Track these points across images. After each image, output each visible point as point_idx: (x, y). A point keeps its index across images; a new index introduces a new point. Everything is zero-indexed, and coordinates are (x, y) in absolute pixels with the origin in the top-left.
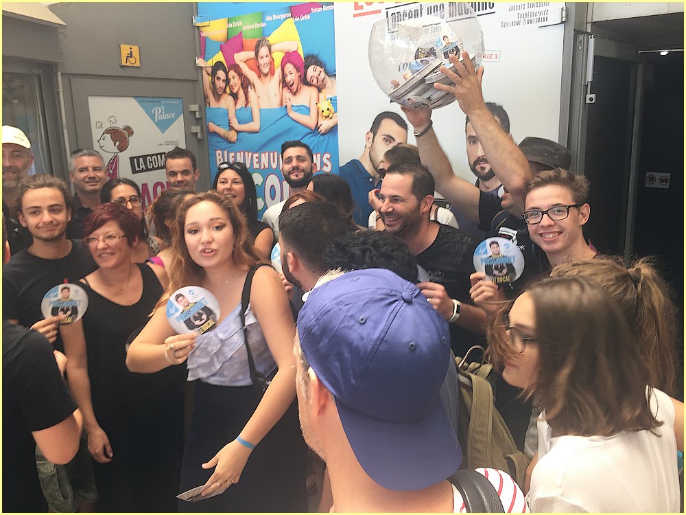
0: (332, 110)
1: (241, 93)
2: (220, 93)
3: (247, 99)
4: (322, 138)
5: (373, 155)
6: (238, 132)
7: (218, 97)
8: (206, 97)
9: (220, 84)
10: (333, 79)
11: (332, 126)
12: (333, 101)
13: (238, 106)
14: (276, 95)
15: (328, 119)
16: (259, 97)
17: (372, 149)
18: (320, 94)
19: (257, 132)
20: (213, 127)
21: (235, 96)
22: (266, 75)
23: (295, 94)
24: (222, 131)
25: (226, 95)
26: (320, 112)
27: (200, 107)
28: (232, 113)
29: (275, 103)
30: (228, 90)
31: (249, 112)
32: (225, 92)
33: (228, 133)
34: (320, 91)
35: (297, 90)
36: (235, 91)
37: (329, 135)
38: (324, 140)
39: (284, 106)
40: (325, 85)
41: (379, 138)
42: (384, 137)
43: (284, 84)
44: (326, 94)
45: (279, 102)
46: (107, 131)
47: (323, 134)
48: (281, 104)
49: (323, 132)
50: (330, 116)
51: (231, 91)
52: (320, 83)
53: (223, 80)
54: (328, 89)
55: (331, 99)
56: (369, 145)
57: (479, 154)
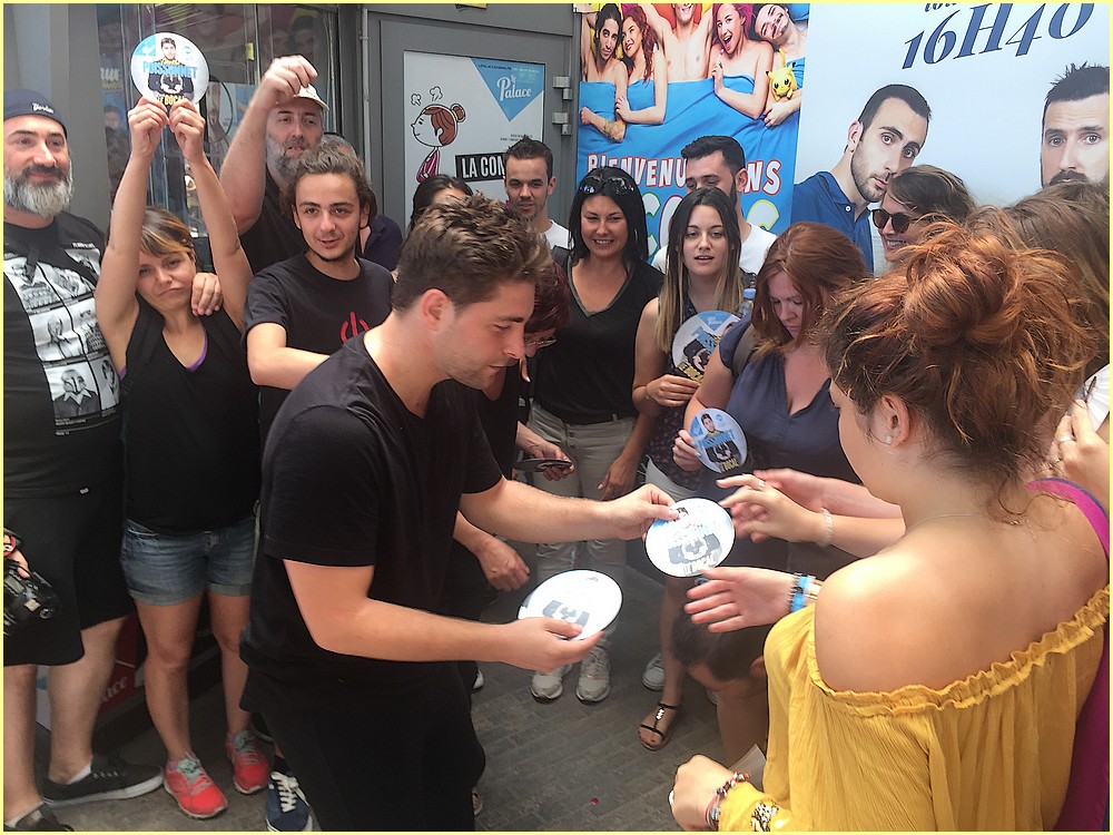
0: (794, 85)
1: (641, 58)
2: (606, 58)
3: (649, 66)
4: (769, 133)
5: (858, 163)
6: (627, 123)
7: (601, 64)
8: (582, 65)
9: (608, 42)
10: (801, 28)
11: (790, 111)
12: (798, 67)
13: (634, 79)
14: (698, 59)
15: (784, 99)
16: (669, 63)
17: (857, 153)
18: (777, 56)
19: (659, 124)
20: (588, 115)
21: (630, 63)
22: (685, 24)
23: (730, 56)
24: (601, 121)
25: (616, 61)
26: (772, 87)
27: (571, 81)
28: (621, 92)
29: (694, 73)
30: (619, 53)
31: (650, 88)
32: (614, 55)
33: (610, 125)
35: (736, 50)
36: (630, 54)
37: (778, 130)
38: (772, 138)
39: (710, 77)
40: (786, 39)
41: (874, 133)
42: (883, 131)
43: (716, 38)
44: (787, 55)
45: (701, 72)
46: (427, 111)
47: (772, 127)
48: (706, 74)
49: (772, 122)
50: (789, 95)
51: (624, 53)
52: (778, 35)
53: (614, 35)
54: (791, 47)
55: (794, 64)
56: (853, 146)
57: (1065, 164)
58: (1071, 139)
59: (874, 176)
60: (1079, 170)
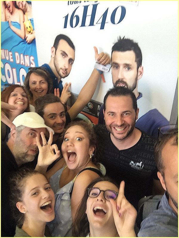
0: (32, 28)
4: (28, 46)
5: (56, 63)
10: (30, 6)
11: (33, 39)
14: (2, 13)
15: (30, 33)
17: (55, 59)
18: (25, 16)
23: (11, 14)
26: (26, 28)
29: (2, 19)
34: (24, 14)
35: (12, 11)
37: (31, 45)
38: (29, 47)
40: (26, 10)
41: (59, 53)
42: (61, 52)
44: (28, 16)
45: (4, 18)
47: (29, 44)
48: (6, 20)
49: (28, 42)
50: (31, 32)
52: (24, 8)
54: (28, 13)
55: (31, 20)
56: (53, 56)
57: (120, 77)
58: (121, 67)
59: (61, 69)
60: (124, 80)
